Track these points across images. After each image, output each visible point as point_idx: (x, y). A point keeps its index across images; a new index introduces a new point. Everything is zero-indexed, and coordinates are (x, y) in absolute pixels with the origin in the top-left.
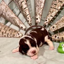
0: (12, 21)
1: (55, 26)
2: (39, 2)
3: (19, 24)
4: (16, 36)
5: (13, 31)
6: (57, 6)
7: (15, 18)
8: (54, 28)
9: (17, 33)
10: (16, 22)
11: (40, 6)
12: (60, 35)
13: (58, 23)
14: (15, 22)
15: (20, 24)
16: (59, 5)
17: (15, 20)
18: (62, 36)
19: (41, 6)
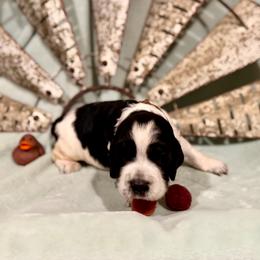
0: (7, 70)
1: (166, 88)
3: (34, 82)
4: (24, 125)
5: (12, 108)
6: (169, 23)
7: (19, 57)
8: (164, 96)
9: (28, 113)
10: (22, 74)
11: (112, 19)
13: (173, 78)
14: (18, 73)
15: (39, 80)
16: (178, 20)
17: (21, 67)
18: (189, 122)
19: (116, 18)
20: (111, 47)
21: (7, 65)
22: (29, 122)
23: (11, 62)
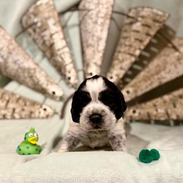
1: (131, 90)
2: (95, 38)
3: (44, 86)
4: (37, 114)
5: (28, 104)
6: (132, 49)
9: (39, 106)
12: (142, 108)
13: (135, 84)
16: (138, 47)
19: (98, 45)
20: (96, 63)
21: (26, 75)
22: (40, 112)
23: (29, 73)
